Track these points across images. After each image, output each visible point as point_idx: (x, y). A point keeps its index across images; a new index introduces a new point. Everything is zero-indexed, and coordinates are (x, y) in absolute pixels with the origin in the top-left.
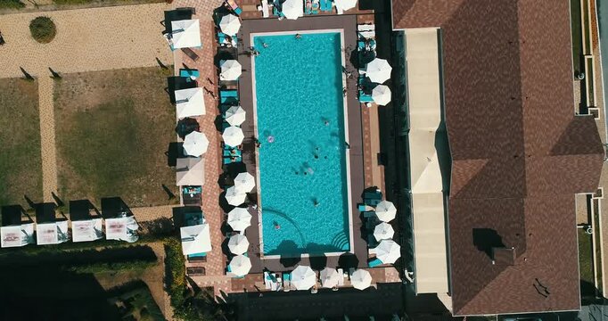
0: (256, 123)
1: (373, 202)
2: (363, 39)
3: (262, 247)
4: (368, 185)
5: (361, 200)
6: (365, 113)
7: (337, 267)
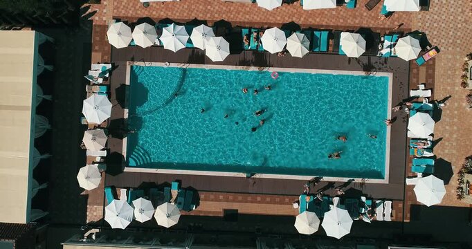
1: (181, 199)
2: (374, 206)
3: (142, 64)
4: (202, 196)
5: (184, 186)
6: (287, 200)
7: (109, 149)
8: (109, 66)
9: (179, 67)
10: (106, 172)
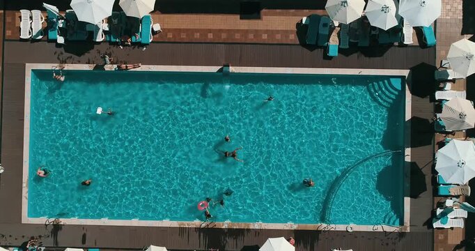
0: (175, 224)
1: (323, 32)
2: (44, 32)
3: (388, 229)
4: (293, 38)
5: (319, 52)
6: (170, 36)
7: (431, 101)
8: (436, 225)
9: (333, 226)
10: (435, 68)
